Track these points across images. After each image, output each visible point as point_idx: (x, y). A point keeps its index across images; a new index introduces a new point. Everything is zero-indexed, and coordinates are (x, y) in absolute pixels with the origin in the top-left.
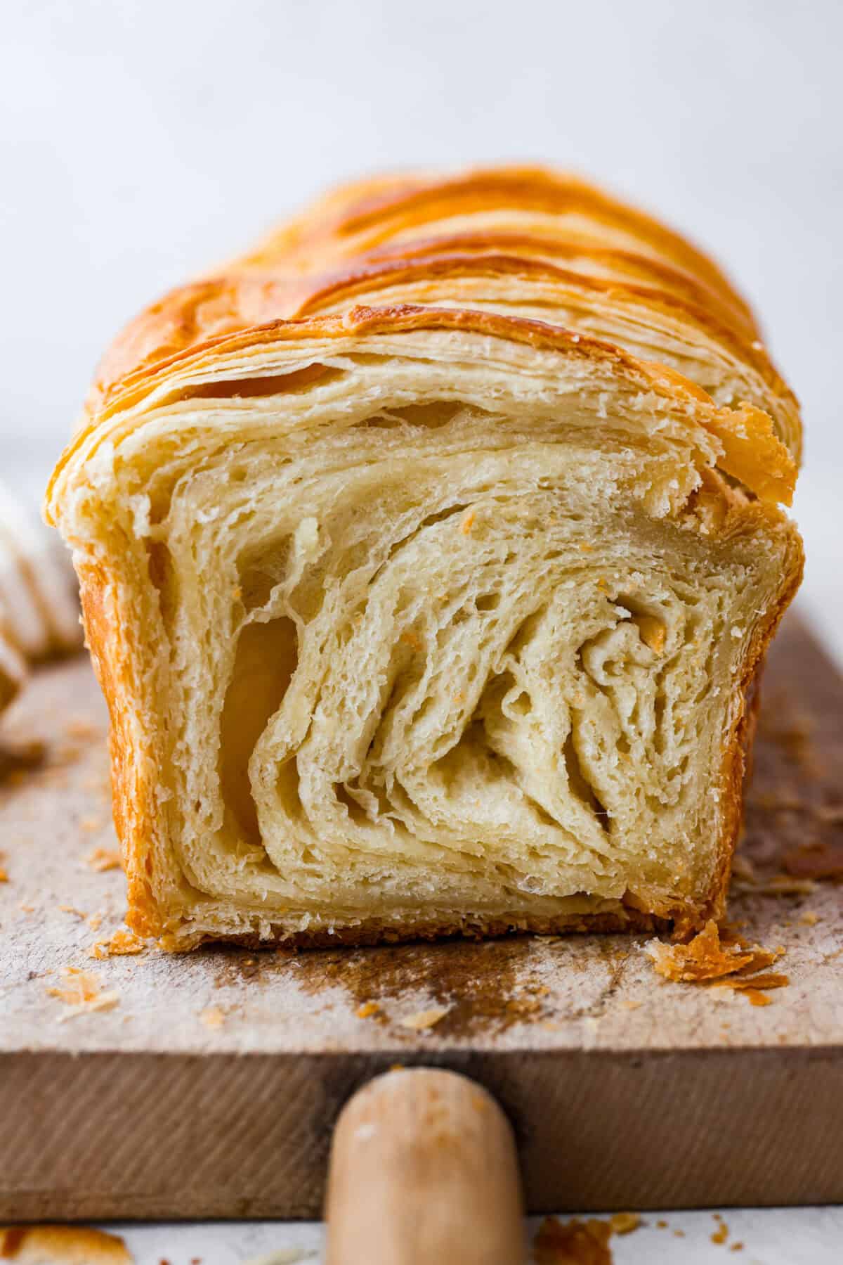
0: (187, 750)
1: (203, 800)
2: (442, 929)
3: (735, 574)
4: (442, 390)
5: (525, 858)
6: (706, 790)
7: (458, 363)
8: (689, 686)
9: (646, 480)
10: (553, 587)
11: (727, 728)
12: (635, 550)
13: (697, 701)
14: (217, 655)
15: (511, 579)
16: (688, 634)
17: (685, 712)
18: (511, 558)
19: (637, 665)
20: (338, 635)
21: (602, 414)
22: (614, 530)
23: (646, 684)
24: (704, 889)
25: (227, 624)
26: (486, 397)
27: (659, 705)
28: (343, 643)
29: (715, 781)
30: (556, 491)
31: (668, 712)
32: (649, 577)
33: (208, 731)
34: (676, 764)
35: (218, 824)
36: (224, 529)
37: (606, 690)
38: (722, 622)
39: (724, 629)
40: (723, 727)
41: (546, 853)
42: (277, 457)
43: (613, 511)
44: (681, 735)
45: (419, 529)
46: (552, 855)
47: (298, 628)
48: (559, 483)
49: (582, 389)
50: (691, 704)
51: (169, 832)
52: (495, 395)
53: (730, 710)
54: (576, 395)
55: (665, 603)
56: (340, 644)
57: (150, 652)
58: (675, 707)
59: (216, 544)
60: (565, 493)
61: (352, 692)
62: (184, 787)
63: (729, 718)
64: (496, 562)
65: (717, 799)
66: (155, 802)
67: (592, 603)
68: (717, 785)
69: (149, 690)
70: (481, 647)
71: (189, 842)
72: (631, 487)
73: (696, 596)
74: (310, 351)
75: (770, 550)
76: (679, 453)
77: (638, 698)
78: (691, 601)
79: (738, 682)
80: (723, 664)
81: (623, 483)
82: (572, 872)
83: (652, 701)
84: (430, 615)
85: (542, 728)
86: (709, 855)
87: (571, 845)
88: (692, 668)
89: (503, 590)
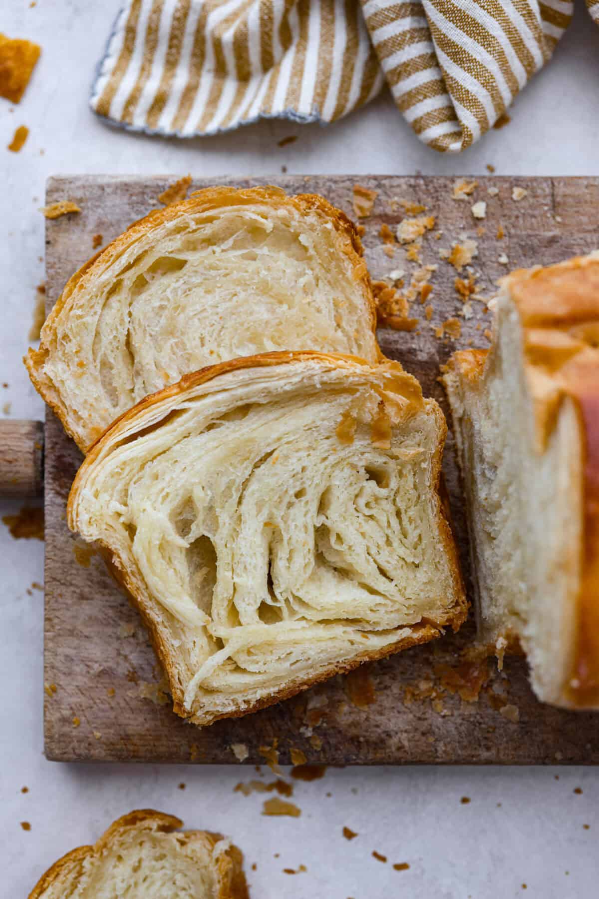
2: (328, 674)
3: (414, 437)
4: (237, 401)
6: (434, 547)
7: (240, 386)
8: (409, 500)
9: (355, 408)
10: (330, 476)
11: (435, 513)
12: (363, 442)
13: (415, 506)
15: (308, 479)
16: (401, 474)
17: (411, 513)
18: (304, 470)
19: (381, 499)
20: (232, 537)
21: (318, 386)
23: (388, 506)
24: (452, 595)
26: (259, 397)
27: (398, 514)
28: (235, 539)
30: (314, 429)
31: (403, 516)
32: (373, 453)
34: (416, 540)
37: (371, 517)
39: (417, 466)
40: (433, 514)
41: (377, 608)
42: (170, 462)
44: (413, 525)
45: (253, 472)
46: (380, 609)
47: (212, 540)
48: (314, 425)
49: (303, 378)
50: (413, 508)
51: (185, 661)
52: (263, 395)
53: (433, 504)
54: (302, 381)
55: (385, 463)
58: (406, 512)
60: (318, 428)
61: (249, 560)
63: (434, 507)
64: (298, 473)
65: (442, 549)
67: (351, 477)
68: (440, 542)
70: (305, 515)
73: (399, 454)
74: (169, 405)
77: (387, 515)
78: (397, 458)
79: (432, 489)
80: (422, 482)
81: (344, 414)
82: (393, 615)
83: (394, 513)
84: (274, 510)
85: (353, 549)
86: (446, 579)
87: (388, 602)
88: (408, 490)
89: (306, 486)
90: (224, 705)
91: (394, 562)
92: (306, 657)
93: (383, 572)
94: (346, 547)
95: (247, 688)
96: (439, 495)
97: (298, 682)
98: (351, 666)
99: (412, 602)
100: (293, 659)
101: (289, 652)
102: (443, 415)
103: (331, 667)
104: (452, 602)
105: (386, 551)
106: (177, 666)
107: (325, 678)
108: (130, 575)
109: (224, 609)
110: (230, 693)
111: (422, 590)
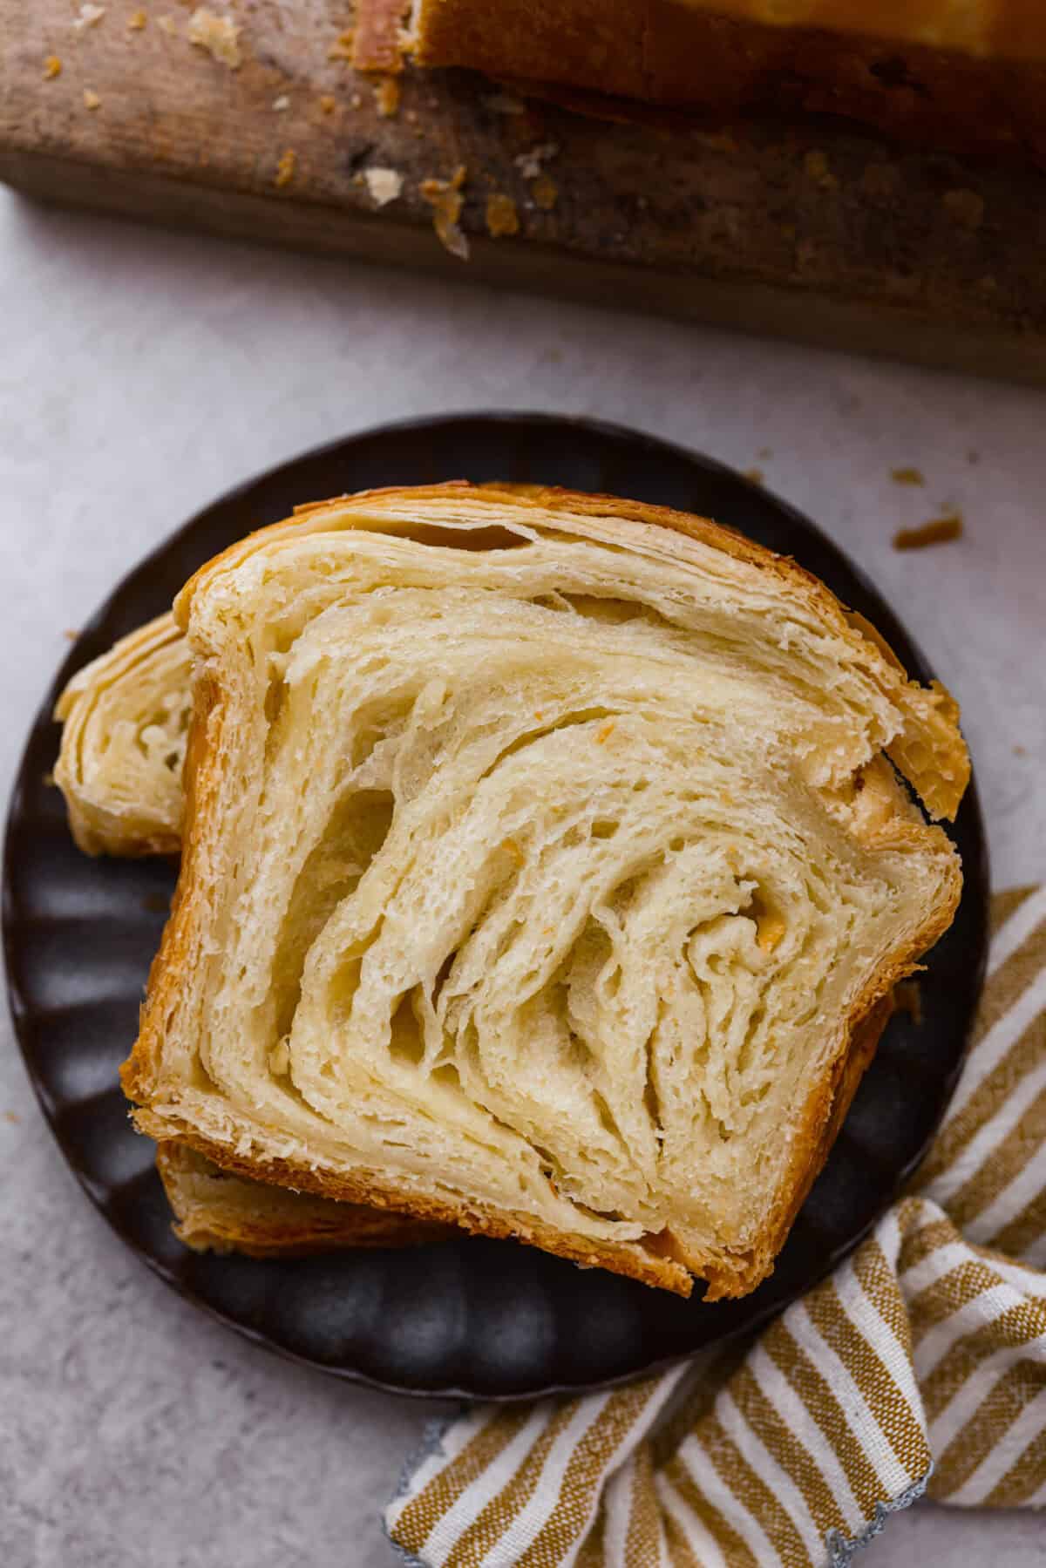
0: (251, 906)
1: (249, 967)
2: (438, 1210)
3: (876, 891)
4: (622, 581)
5: (574, 1154)
6: (779, 1125)
7: (647, 557)
8: (793, 1005)
9: (812, 741)
11: (822, 1063)
12: (779, 822)
13: (796, 1024)
14: (309, 809)
15: (636, 809)
16: (808, 942)
17: (783, 1032)
18: (640, 787)
19: (745, 967)
20: (434, 827)
22: (763, 789)
23: (747, 987)
24: (750, 1236)
25: (329, 778)
26: (666, 598)
27: (756, 1018)
28: (436, 835)
29: (793, 1118)
30: (711, 726)
31: (763, 1028)
32: (785, 860)
33: (279, 891)
34: (756, 1087)
35: (258, 1001)
36: (352, 671)
37: (702, 986)
38: (848, 944)
39: (849, 952)
40: (818, 1061)
41: (596, 1158)
42: (427, 609)
43: (768, 766)
44: (769, 1056)
45: (552, 728)
46: (600, 1161)
47: (396, 808)
48: (717, 719)
49: (769, 611)
50: (790, 1025)
51: (204, 992)
52: (675, 597)
53: (830, 1044)
54: (762, 614)
55: (795, 897)
56: (433, 834)
57: (240, 787)
58: (772, 1024)
59: (340, 686)
60: (720, 730)
61: (435, 888)
62: (235, 948)
63: (827, 1052)
64: (625, 785)
65: (788, 1138)
66: (199, 952)
67: (717, 880)
68: (794, 1123)
69: (229, 828)
70: (585, 878)
71: (220, 1008)
72: (794, 744)
73: (828, 901)
75: (922, 879)
76: (854, 719)
77: (734, 1005)
78: (822, 906)
79: (847, 1016)
80: (838, 988)
81: (786, 737)
82: (615, 1187)
83: (750, 1012)
84: (539, 827)
85: (625, 1018)
86: (762, 1198)
87: (623, 1158)
88: (803, 985)
89: (623, 820)
90: (214, 1125)
91: (686, 1098)
92: (423, 1148)
93: (652, 1102)
94: (616, 1008)
95: (278, 1126)
96: (851, 1035)
97: (374, 1182)
98: (490, 1227)
99: (667, 1191)
100: (395, 1135)
101: (399, 1118)
102: (958, 892)
103: (453, 1200)
104: (741, 1247)
105: (684, 1068)
106: (186, 990)
107: (428, 1213)
108: (219, 760)
109: (339, 956)
110: (239, 1111)
111: (701, 1185)
